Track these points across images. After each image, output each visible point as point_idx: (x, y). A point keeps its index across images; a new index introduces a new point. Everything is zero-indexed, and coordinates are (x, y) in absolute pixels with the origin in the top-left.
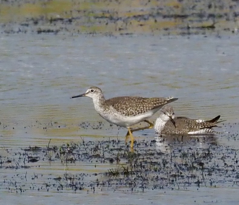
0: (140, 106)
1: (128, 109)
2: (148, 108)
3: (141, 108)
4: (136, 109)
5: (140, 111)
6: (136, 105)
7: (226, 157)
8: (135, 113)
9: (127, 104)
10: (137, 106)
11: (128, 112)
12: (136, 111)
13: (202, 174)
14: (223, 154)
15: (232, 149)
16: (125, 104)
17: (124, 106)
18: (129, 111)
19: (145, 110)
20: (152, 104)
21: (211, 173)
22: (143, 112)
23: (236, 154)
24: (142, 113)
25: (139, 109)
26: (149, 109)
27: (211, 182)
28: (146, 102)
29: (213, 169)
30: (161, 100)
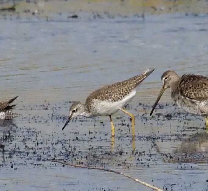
0: (123, 90)
1: (112, 96)
2: (130, 88)
3: (124, 90)
4: (119, 93)
5: (125, 94)
6: (118, 89)
7: (27, 140)
8: (120, 97)
9: (110, 92)
10: (120, 90)
11: (114, 99)
12: (121, 95)
13: (3, 157)
14: (24, 136)
15: (33, 132)
16: (107, 92)
17: (107, 95)
18: (113, 97)
19: (128, 91)
20: (132, 83)
21: (11, 156)
22: (128, 93)
23: (37, 136)
24: (126, 94)
25: (123, 92)
26: (132, 89)
27: (12, 165)
28: (126, 84)
29: (14, 151)
30: (139, 76)
